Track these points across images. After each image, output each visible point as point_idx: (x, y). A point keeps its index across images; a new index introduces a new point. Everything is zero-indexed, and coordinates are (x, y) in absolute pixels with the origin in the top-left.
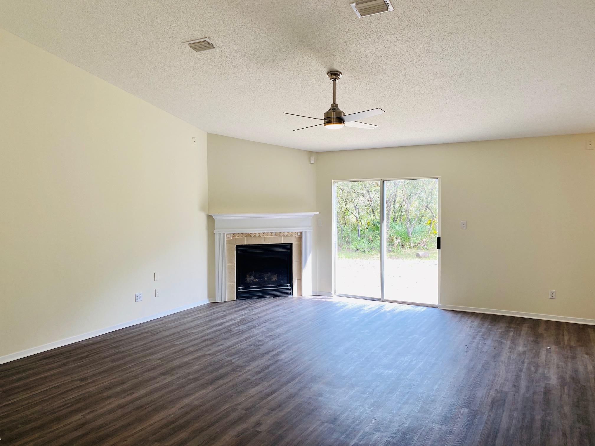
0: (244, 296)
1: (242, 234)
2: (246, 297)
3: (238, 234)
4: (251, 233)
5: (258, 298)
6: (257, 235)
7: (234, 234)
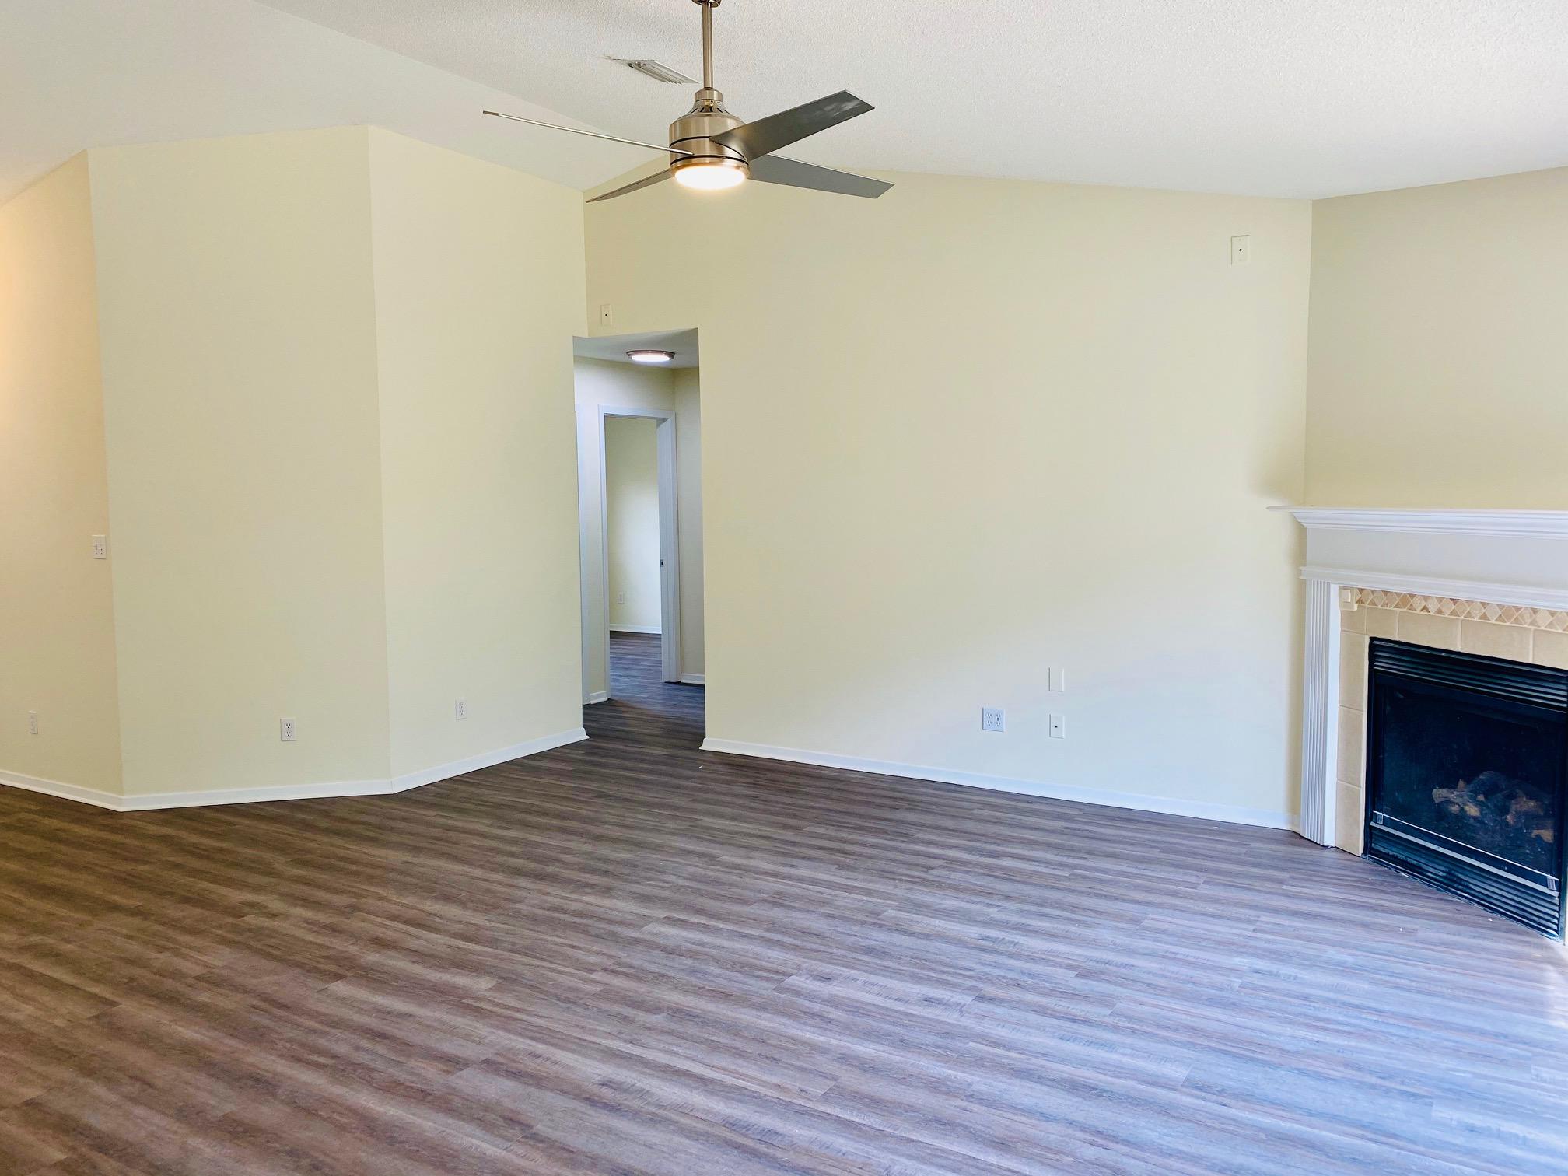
0: (1388, 854)
1: (1386, 593)
2: (1394, 859)
3: (1373, 592)
4: (1412, 596)
5: (1430, 881)
6: (1433, 607)
7: (1361, 590)
